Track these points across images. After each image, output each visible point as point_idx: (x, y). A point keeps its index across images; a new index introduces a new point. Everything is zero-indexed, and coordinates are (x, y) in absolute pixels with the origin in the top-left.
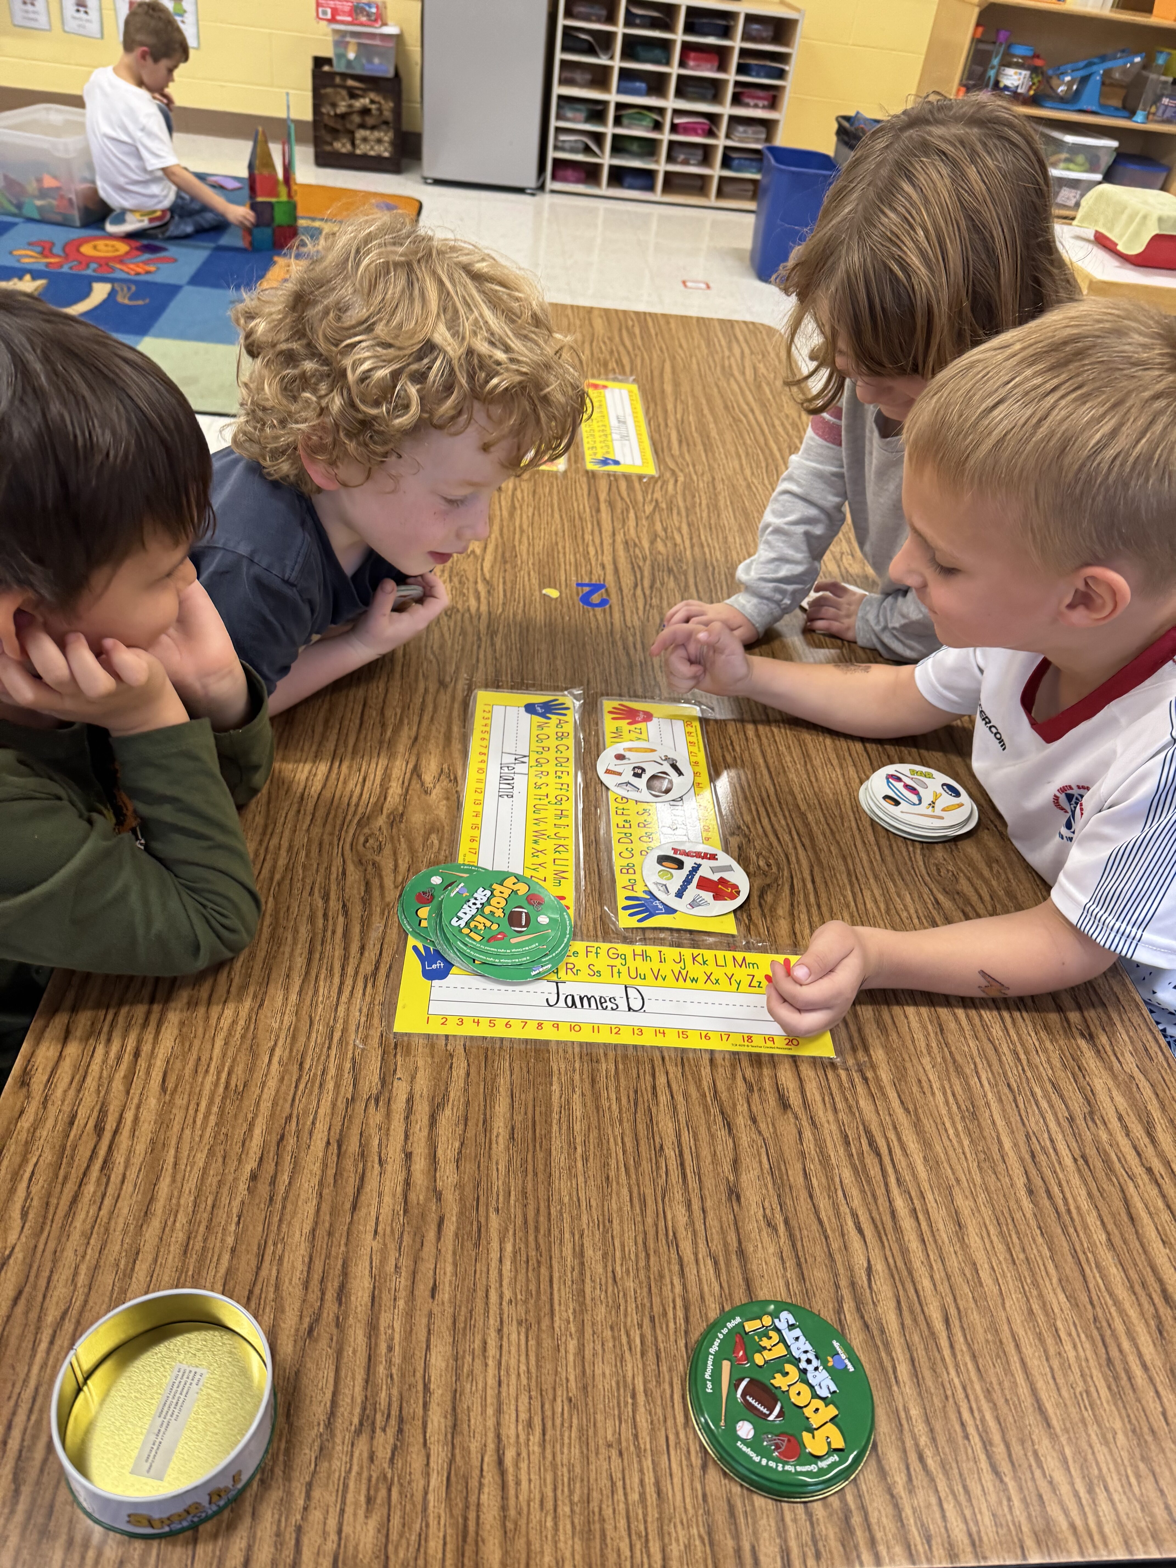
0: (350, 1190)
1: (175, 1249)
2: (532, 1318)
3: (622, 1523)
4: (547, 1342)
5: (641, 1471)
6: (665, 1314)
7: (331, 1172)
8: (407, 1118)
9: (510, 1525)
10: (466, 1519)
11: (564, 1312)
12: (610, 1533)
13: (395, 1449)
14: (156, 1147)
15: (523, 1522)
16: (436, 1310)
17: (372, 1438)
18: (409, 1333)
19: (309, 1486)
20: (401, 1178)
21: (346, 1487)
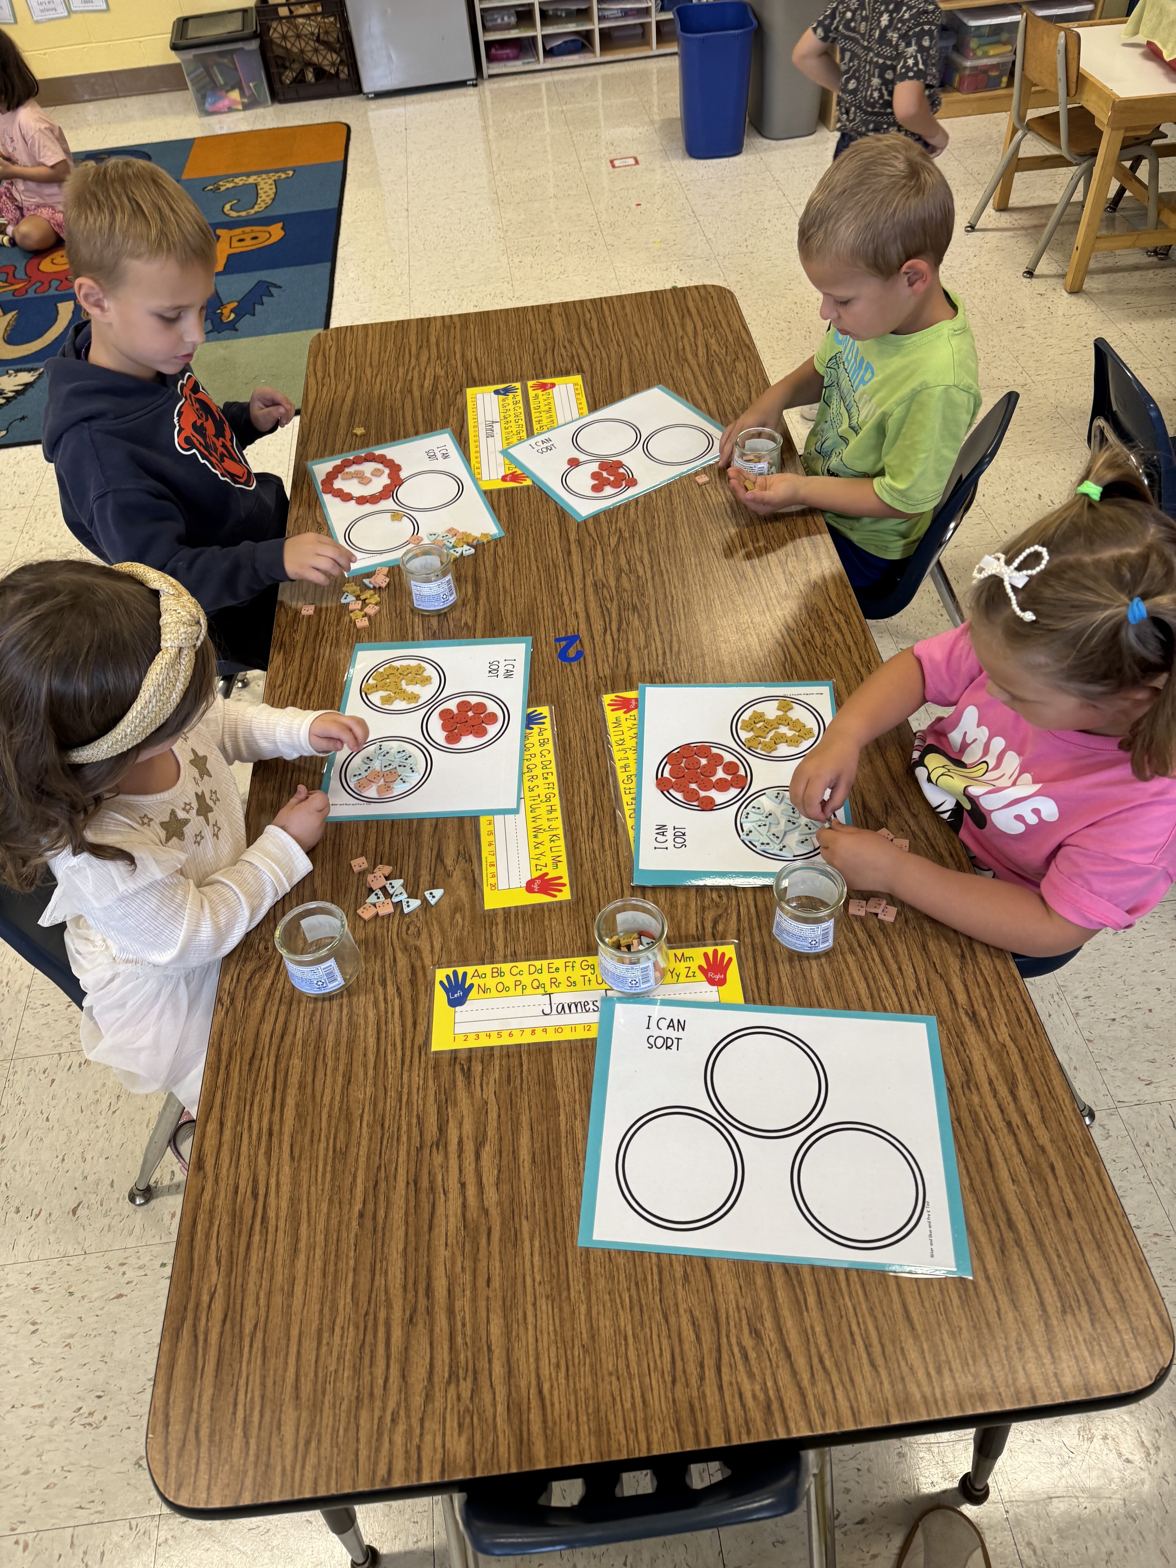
0: (426, 1216)
1: (317, 1274)
2: (555, 1293)
3: (621, 1424)
4: (566, 1309)
5: (632, 1388)
6: (645, 1279)
7: (412, 1204)
8: (459, 1156)
9: (549, 1432)
10: (521, 1431)
11: (577, 1287)
12: (613, 1430)
13: (473, 1391)
14: (294, 1202)
15: (557, 1430)
16: (491, 1295)
17: (458, 1386)
18: (475, 1312)
19: (422, 1420)
20: (460, 1202)
21: (445, 1419)
